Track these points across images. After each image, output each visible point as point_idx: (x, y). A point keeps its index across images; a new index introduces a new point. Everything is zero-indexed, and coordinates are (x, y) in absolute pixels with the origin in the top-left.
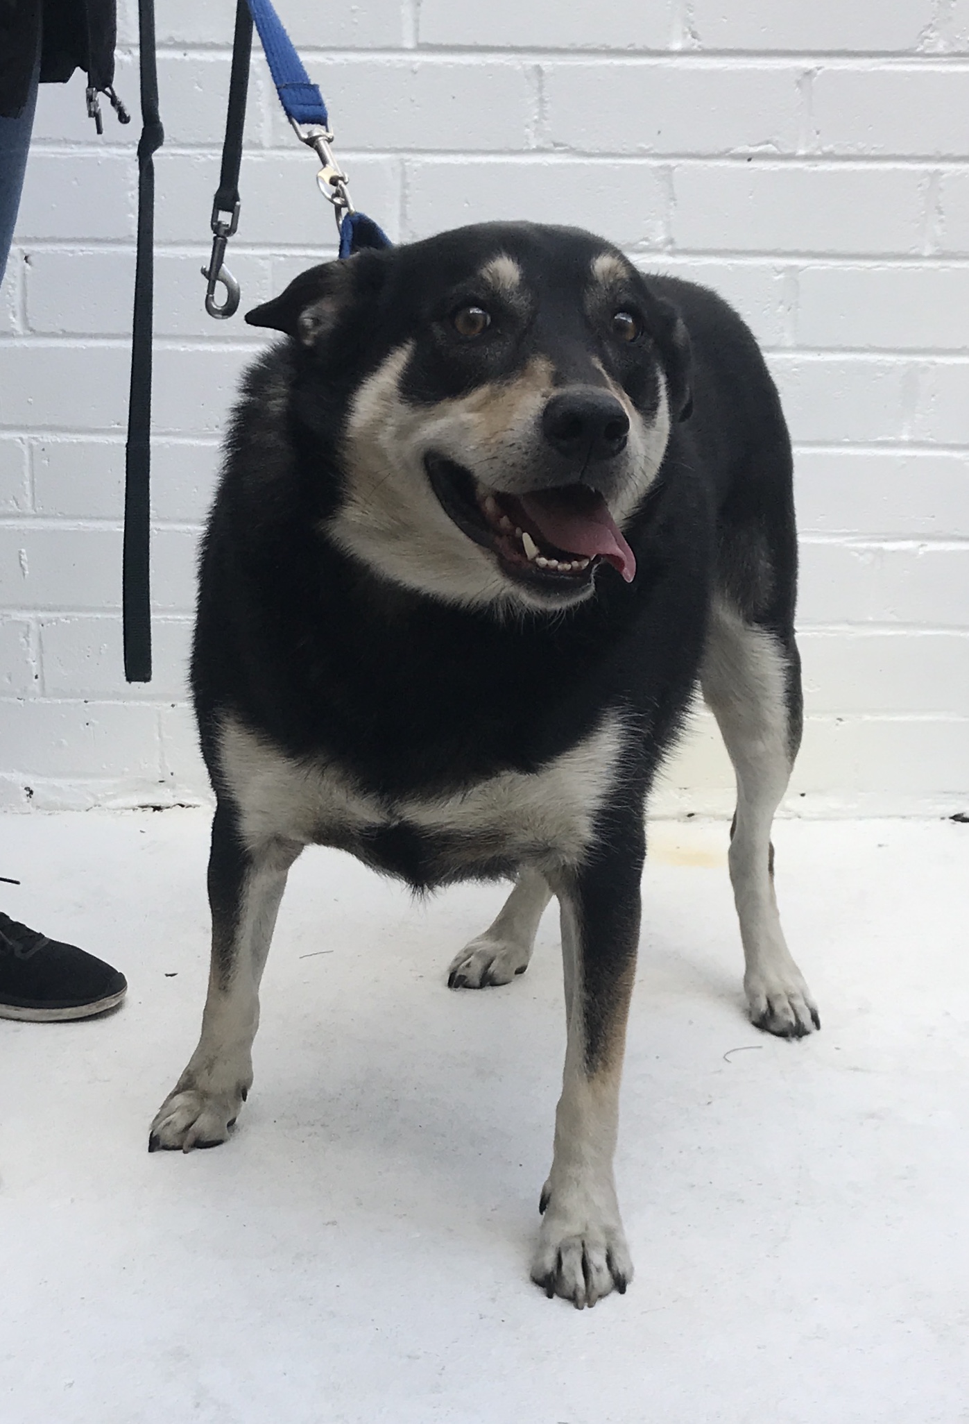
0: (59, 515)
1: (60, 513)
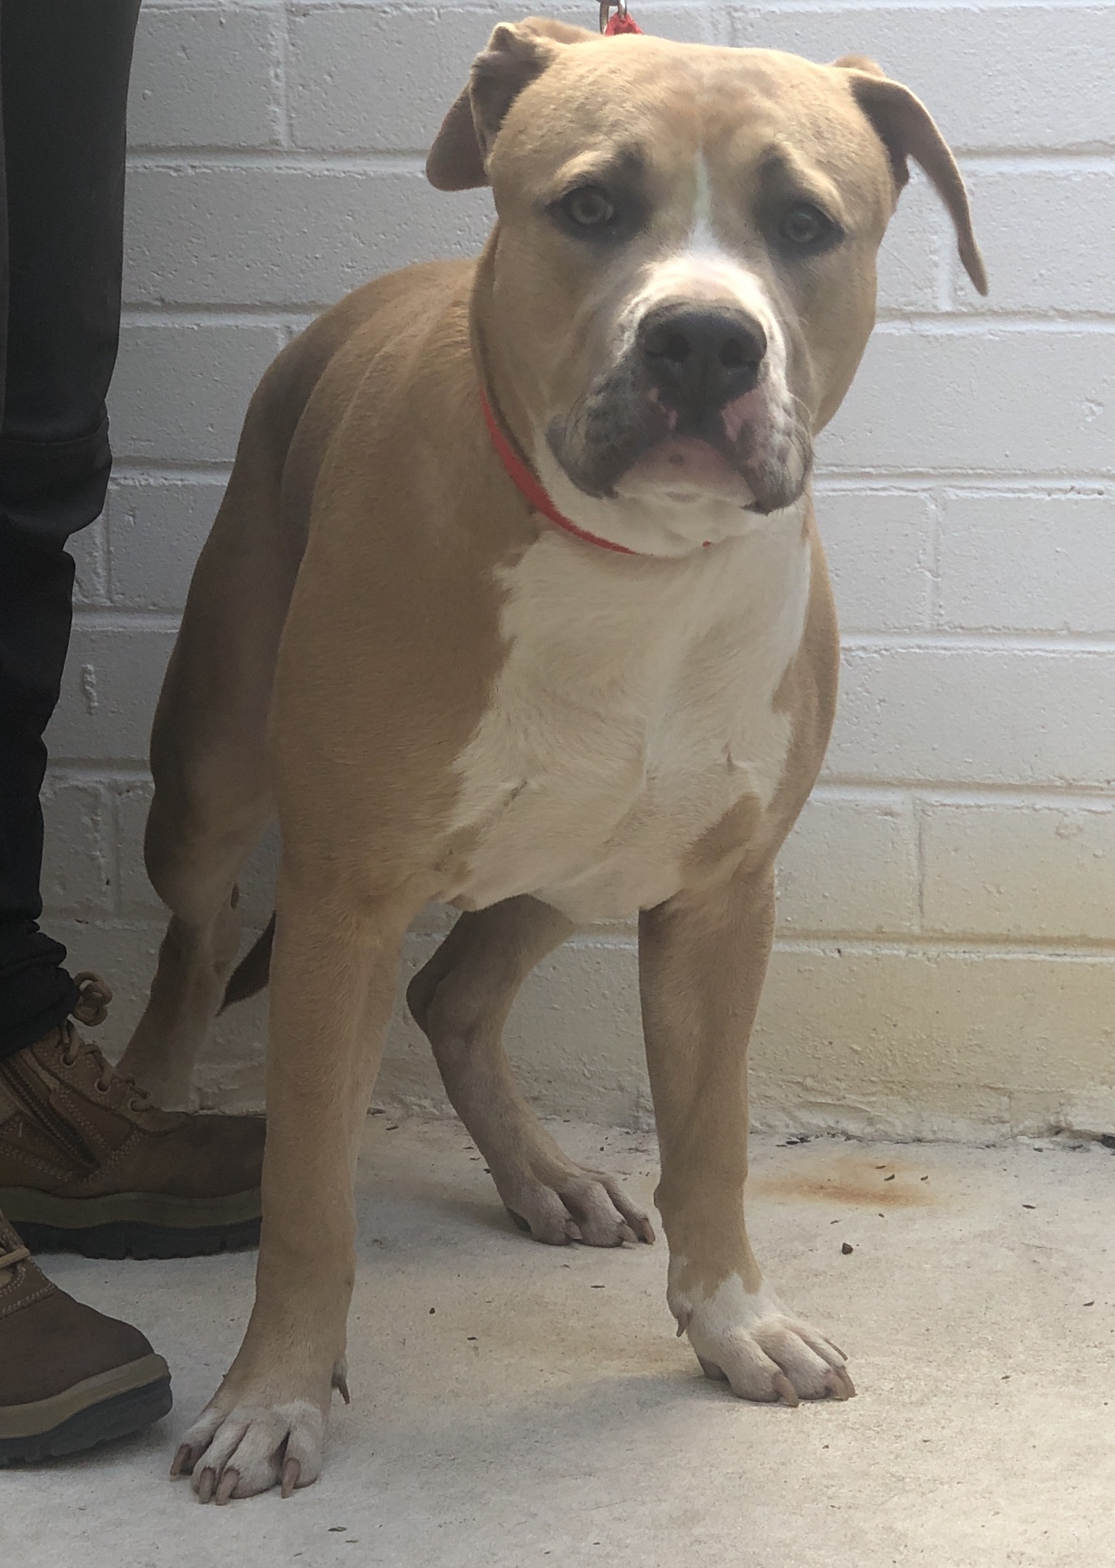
0: (152, 608)
1: (154, 605)
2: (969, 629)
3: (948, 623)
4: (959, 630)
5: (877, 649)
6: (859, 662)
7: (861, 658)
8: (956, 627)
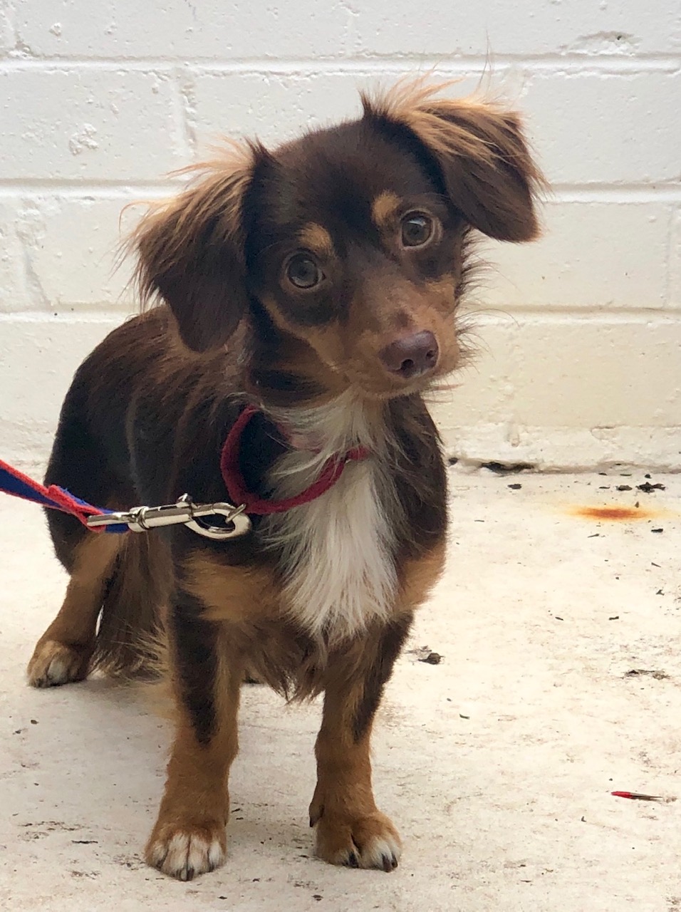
2: (382, 56)
3: (364, 51)
4: (374, 56)
5: (308, 73)
6: (294, 84)
7: (296, 81)
8: (371, 54)
